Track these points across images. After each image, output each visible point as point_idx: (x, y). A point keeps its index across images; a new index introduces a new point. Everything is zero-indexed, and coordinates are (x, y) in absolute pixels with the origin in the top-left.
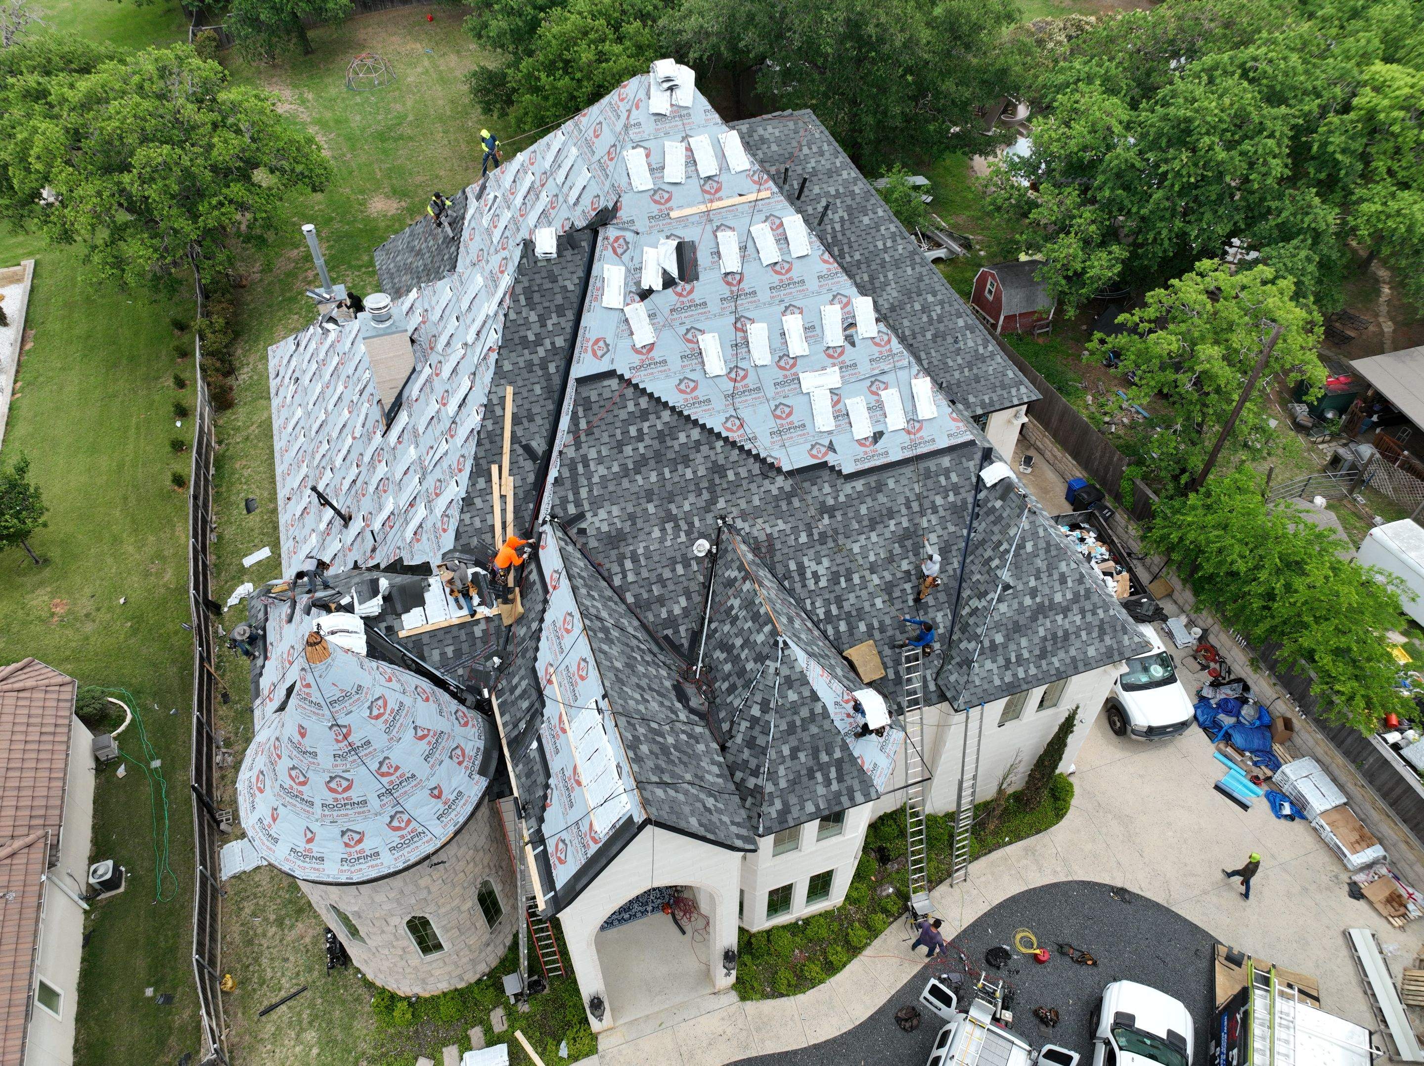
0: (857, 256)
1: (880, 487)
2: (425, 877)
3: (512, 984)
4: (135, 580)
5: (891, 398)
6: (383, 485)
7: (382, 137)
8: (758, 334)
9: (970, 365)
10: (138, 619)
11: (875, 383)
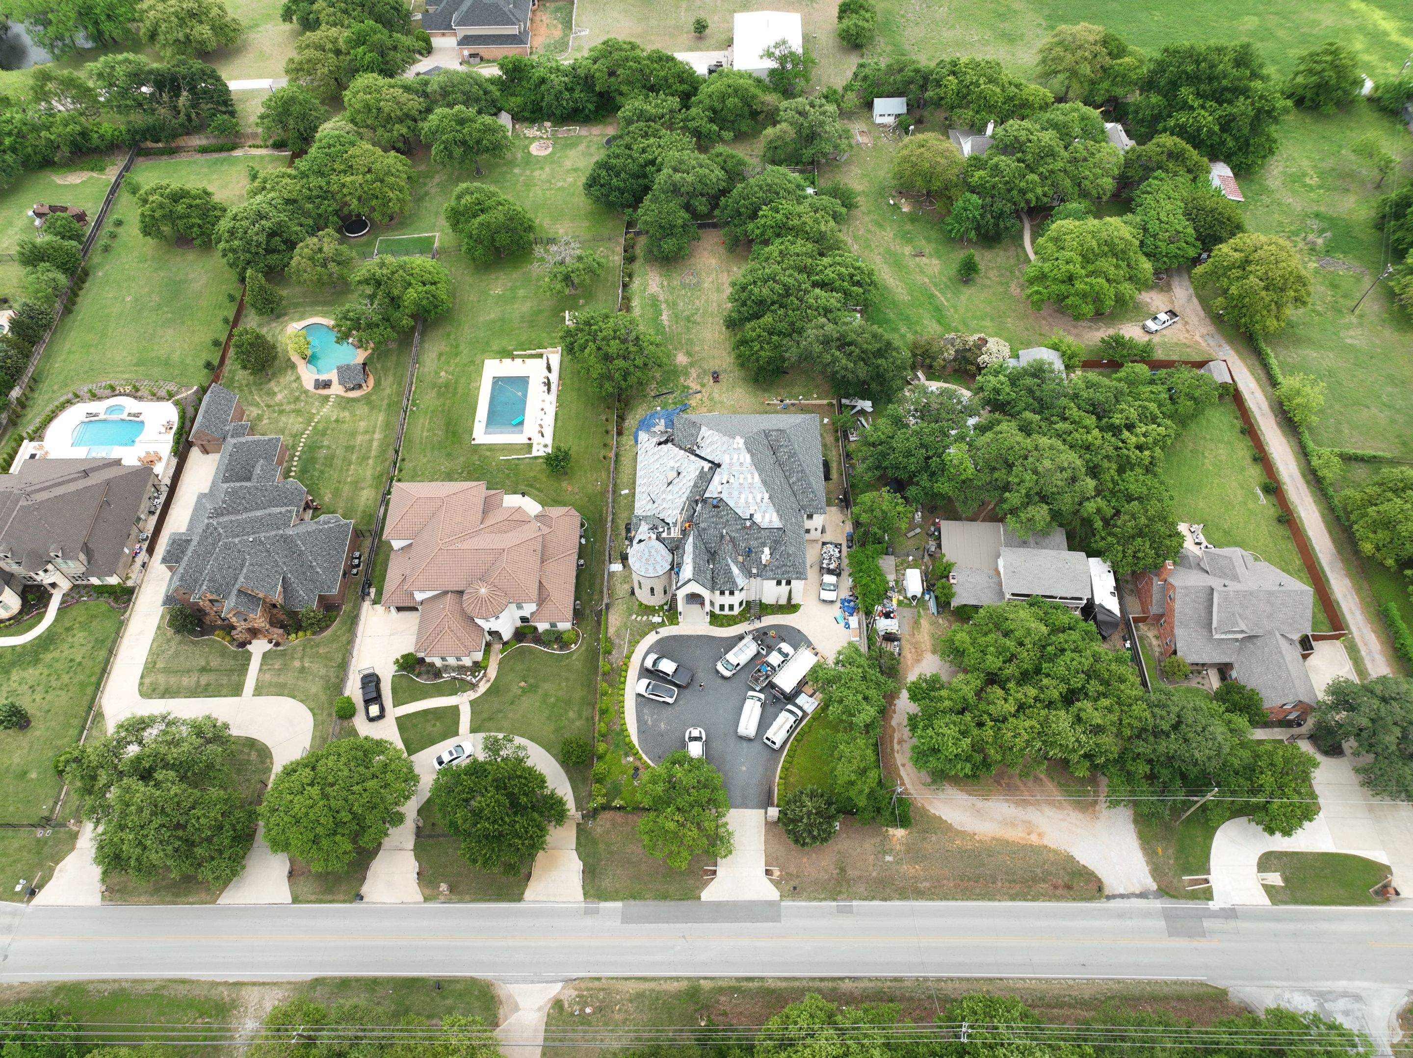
2: (656, 580)
3: (666, 607)
4: (590, 486)
5: (767, 515)
6: (664, 499)
7: (688, 319)
8: (743, 496)
10: (590, 498)
11: (765, 512)
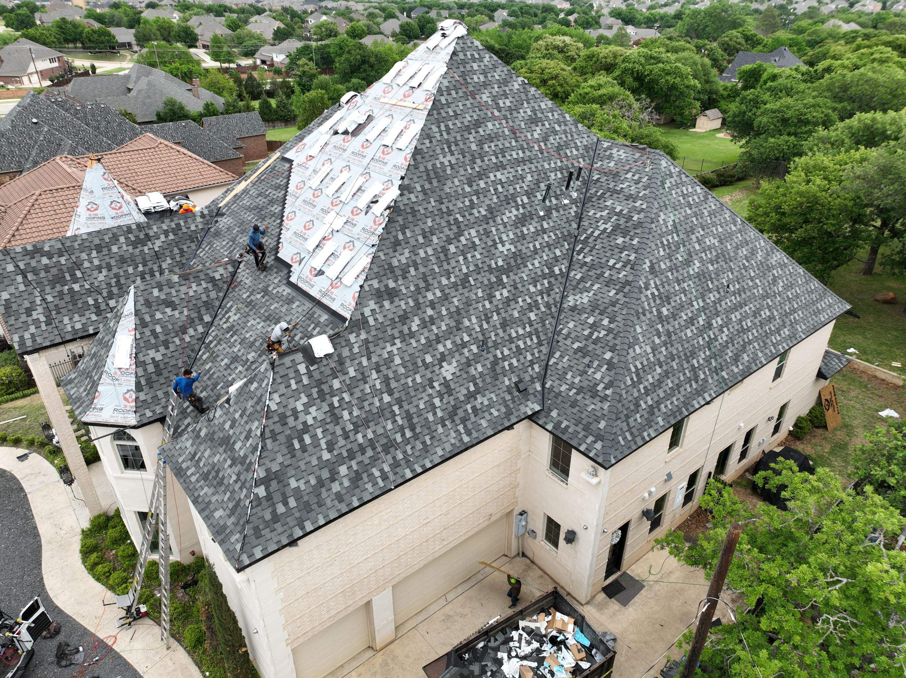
0: (588, 260)
1: (290, 301)
9: (580, 390)
11: (351, 243)
